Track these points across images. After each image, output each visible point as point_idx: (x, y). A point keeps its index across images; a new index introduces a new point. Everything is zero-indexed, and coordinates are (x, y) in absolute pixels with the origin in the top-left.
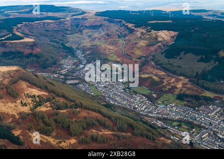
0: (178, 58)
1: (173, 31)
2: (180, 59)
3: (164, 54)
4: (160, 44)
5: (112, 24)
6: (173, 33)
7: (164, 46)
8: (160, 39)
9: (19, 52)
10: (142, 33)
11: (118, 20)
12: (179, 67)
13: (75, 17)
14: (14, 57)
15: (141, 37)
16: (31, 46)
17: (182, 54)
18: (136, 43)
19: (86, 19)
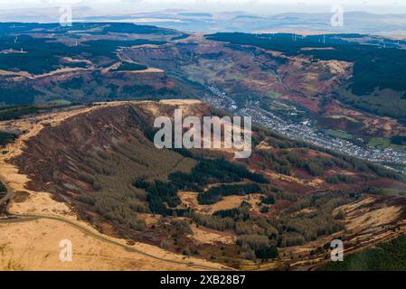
0: (373, 94)
1: (345, 60)
2: (376, 95)
3: (350, 90)
4: (334, 78)
5: (238, 52)
6: (347, 64)
7: (341, 80)
8: (333, 71)
9: (147, 86)
10: (303, 63)
11: (247, 46)
12: (380, 105)
13: (177, 41)
14: (144, 93)
15: (304, 69)
16: (162, 79)
17: (377, 89)
18: (301, 77)
19: (196, 44)
